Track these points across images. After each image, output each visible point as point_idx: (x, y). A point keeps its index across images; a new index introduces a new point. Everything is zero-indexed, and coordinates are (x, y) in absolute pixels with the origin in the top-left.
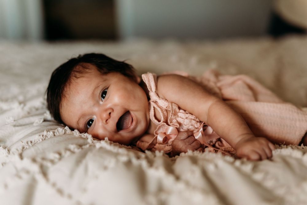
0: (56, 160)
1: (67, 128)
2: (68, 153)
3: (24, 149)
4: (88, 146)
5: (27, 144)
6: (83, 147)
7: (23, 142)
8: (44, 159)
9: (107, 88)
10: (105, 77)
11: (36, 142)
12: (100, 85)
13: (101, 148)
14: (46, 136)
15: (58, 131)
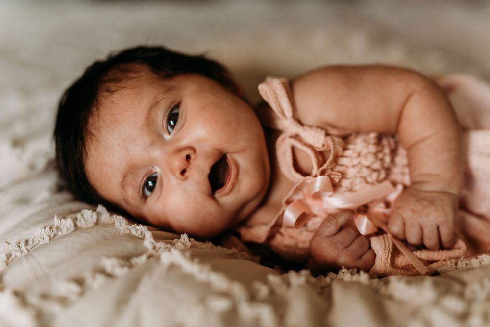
0: (73, 297)
1: (100, 208)
2: (100, 279)
3: (10, 260)
4: (143, 258)
5: (17, 248)
6: (135, 261)
7: (9, 244)
8: (44, 296)
9: (178, 106)
10: (169, 83)
11: (35, 243)
12: (161, 100)
13: (172, 267)
14: (58, 228)
15: (82, 215)
